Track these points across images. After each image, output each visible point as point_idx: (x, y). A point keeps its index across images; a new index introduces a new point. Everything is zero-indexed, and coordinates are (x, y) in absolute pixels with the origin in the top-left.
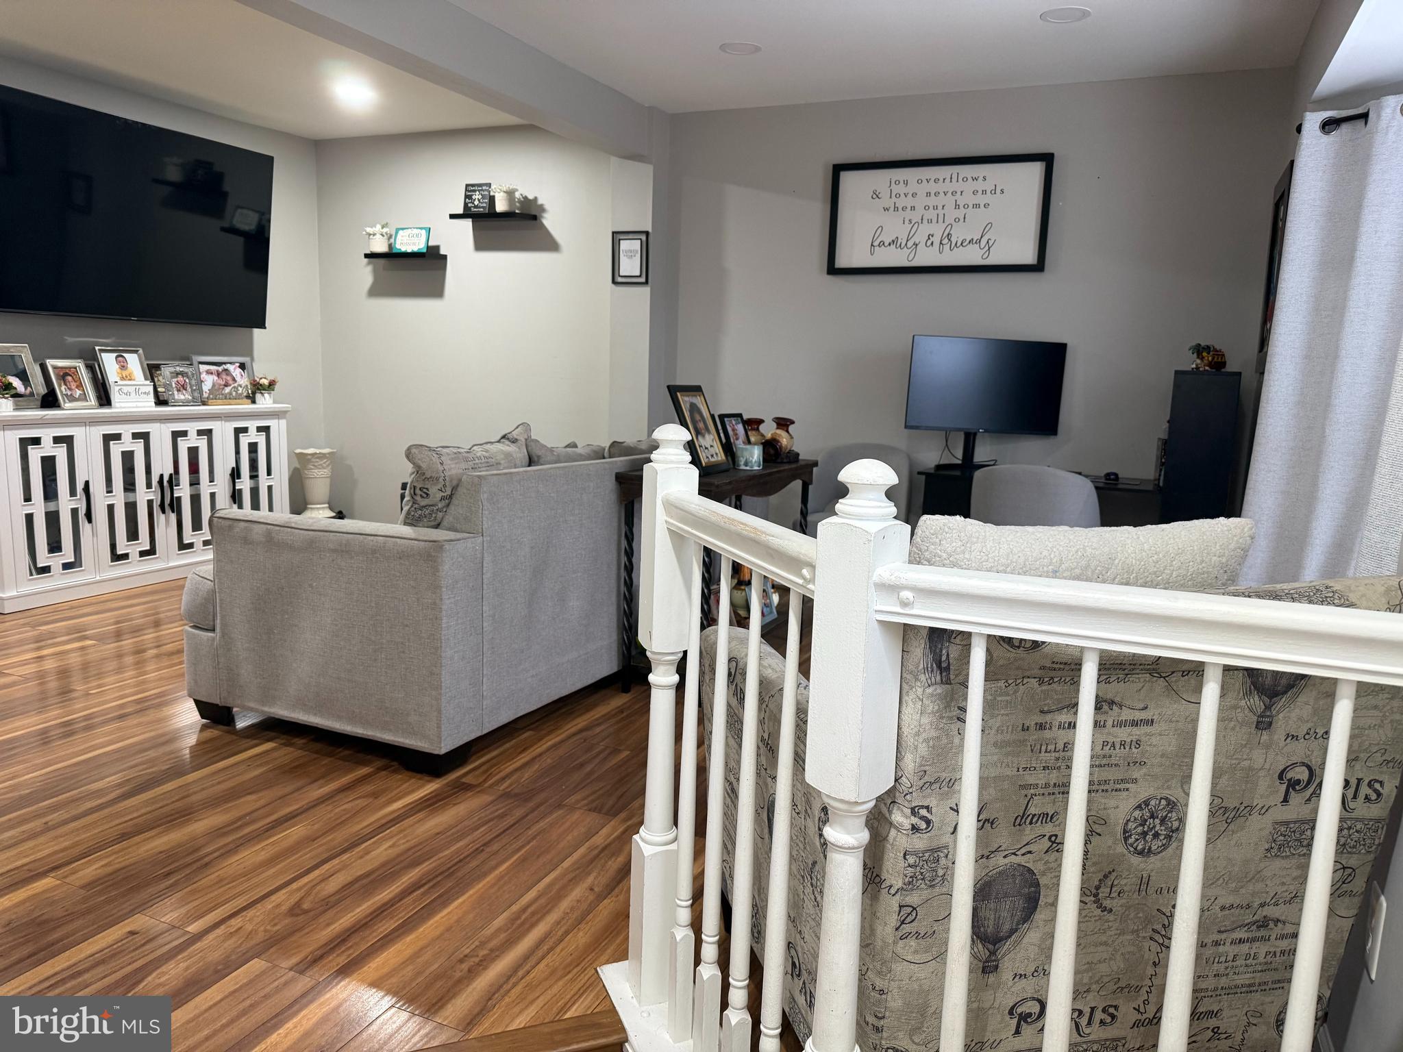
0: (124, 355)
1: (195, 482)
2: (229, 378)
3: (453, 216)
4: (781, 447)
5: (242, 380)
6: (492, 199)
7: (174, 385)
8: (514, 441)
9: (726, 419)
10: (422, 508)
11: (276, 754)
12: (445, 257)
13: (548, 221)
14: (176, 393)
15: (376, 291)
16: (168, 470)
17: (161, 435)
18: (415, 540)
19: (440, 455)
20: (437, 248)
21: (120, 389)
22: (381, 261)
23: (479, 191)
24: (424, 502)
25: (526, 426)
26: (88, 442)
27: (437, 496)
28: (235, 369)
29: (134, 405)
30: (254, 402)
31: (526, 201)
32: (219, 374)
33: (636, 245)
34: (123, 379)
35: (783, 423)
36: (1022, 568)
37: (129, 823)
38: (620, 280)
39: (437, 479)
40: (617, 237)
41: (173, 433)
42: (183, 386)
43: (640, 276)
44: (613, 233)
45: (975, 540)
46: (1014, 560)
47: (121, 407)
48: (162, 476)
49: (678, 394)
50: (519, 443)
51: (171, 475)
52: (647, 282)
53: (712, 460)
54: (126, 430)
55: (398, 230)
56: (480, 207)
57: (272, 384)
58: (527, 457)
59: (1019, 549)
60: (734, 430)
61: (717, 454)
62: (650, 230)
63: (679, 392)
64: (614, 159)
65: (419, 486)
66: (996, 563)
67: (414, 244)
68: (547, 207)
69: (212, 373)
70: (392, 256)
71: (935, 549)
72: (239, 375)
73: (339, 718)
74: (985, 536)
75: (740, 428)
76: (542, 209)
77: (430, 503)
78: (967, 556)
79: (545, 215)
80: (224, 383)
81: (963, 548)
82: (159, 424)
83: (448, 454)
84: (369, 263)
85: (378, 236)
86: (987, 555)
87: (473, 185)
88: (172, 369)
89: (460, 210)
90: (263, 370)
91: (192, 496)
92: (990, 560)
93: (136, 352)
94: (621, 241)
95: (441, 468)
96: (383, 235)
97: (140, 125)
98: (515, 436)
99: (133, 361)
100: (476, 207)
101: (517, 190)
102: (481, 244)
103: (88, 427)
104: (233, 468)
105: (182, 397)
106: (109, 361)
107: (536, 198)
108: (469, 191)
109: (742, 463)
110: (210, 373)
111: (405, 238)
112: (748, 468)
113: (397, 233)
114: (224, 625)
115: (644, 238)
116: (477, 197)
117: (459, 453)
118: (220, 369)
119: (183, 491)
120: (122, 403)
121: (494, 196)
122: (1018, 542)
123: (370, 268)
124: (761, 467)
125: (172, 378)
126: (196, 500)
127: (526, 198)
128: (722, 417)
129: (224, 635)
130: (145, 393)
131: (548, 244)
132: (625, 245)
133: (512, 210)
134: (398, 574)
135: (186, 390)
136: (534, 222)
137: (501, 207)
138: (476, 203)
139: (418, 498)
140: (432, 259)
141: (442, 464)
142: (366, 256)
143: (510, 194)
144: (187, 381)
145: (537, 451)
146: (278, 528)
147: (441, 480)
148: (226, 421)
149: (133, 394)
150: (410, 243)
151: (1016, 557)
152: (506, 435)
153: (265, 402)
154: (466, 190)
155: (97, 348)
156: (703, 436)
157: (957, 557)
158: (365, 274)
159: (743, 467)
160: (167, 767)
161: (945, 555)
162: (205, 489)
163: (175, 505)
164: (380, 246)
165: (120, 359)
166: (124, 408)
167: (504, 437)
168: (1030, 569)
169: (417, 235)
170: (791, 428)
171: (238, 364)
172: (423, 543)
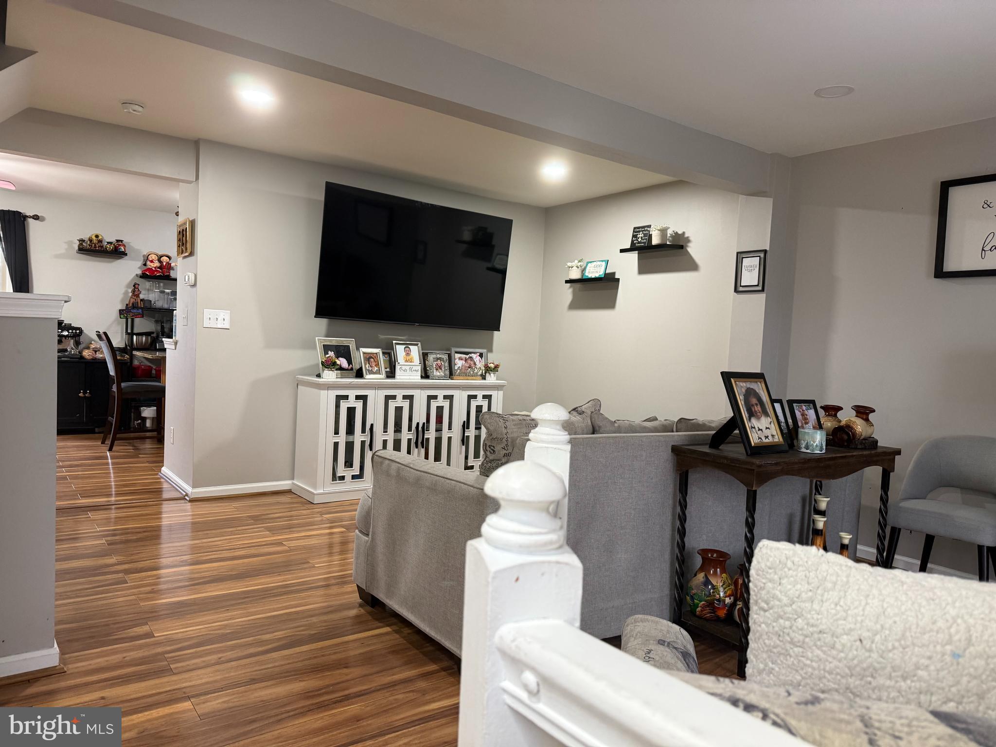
0: (409, 346)
1: (439, 430)
2: (472, 363)
3: (622, 251)
4: (854, 434)
5: (480, 363)
6: (650, 236)
7: (434, 366)
8: (581, 413)
9: (795, 405)
10: (491, 461)
11: (388, 637)
12: (618, 280)
13: (693, 249)
14: (435, 371)
15: (575, 305)
16: (423, 420)
17: (420, 398)
18: (472, 486)
19: (505, 421)
20: (614, 274)
21: (401, 368)
22: (578, 285)
23: (642, 231)
24: (491, 457)
25: (597, 403)
26: (376, 399)
27: (502, 453)
28: (476, 357)
29: (408, 377)
30: (485, 379)
31: (676, 236)
32: (466, 360)
33: (756, 261)
34: (406, 361)
35: (863, 412)
36: (899, 640)
37: (262, 671)
38: (741, 289)
39: (501, 439)
40: (740, 256)
41: (428, 396)
42: (440, 367)
43: (758, 285)
44: (738, 253)
45: (829, 585)
46: (887, 626)
47: (400, 379)
48: (418, 424)
49: (732, 380)
50: (583, 416)
51: (424, 423)
52: (763, 290)
53: (764, 440)
54: (399, 394)
55: (588, 263)
56: (642, 243)
57: (497, 367)
58: (591, 426)
59: (896, 611)
60: (803, 415)
61: (773, 436)
62: (768, 249)
63: (732, 378)
64: (741, 196)
65: (488, 444)
66: (858, 625)
67: (597, 272)
68: (691, 239)
69: (462, 359)
70: (584, 282)
71: (774, 588)
72: (478, 361)
73: (424, 620)
74: (848, 582)
75: (811, 413)
76: (688, 240)
77: (496, 458)
78: (816, 606)
79: (690, 244)
80: (468, 366)
81: (810, 594)
82: (420, 390)
83: (513, 420)
84: (571, 287)
85: (575, 268)
86: (846, 611)
87: (638, 228)
88: (435, 356)
89: (628, 246)
90: (493, 358)
91: (436, 438)
92: (850, 619)
93: (417, 345)
94: (744, 259)
95: (505, 431)
96: (578, 267)
97: (430, 205)
98: (583, 410)
99: (415, 351)
100: (639, 243)
101: (668, 228)
102: (644, 269)
103: (377, 390)
104: (464, 422)
105: (438, 374)
106: (400, 350)
107: (684, 233)
108: (636, 232)
109: (803, 446)
110: (460, 359)
111: (591, 269)
112: (808, 451)
113: (587, 265)
114: (374, 533)
115: (762, 255)
116: (640, 236)
117: (524, 420)
118: (467, 357)
119: (431, 435)
120: (402, 376)
121: (651, 235)
122: (897, 599)
123: (571, 290)
124: (824, 451)
125: (434, 361)
126: (438, 440)
127: (676, 233)
128: (791, 403)
129: (373, 539)
130: (415, 370)
131: (692, 266)
132: (746, 262)
133: (664, 242)
134: (460, 512)
135: (441, 369)
136: (681, 250)
137: (655, 241)
138: (639, 240)
139: (488, 453)
140: (609, 281)
141: (506, 428)
142: (567, 282)
143: (663, 231)
144: (443, 363)
145: (599, 423)
146: (403, 467)
147: (504, 440)
148: (462, 390)
149: (408, 371)
150: (595, 271)
151: (890, 622)
152: (577, 408)
153: (491, 379)
154: (634, 232)
155: (394, 342)
156: (758, 418)
157: (803, 605)
158: (567, 293)
159: (804, 450)
160: (316, 632)
161: (785, 600)
162: (445, 434)
163: (425, 444)
164: (575, 275)
165: (407, 349)
166: (402, 379)
167: (574, 410)
168: (914, 644)
169: (599, 266)
170: (871, 417)
171: (478, 354)
172: (476, 490)
